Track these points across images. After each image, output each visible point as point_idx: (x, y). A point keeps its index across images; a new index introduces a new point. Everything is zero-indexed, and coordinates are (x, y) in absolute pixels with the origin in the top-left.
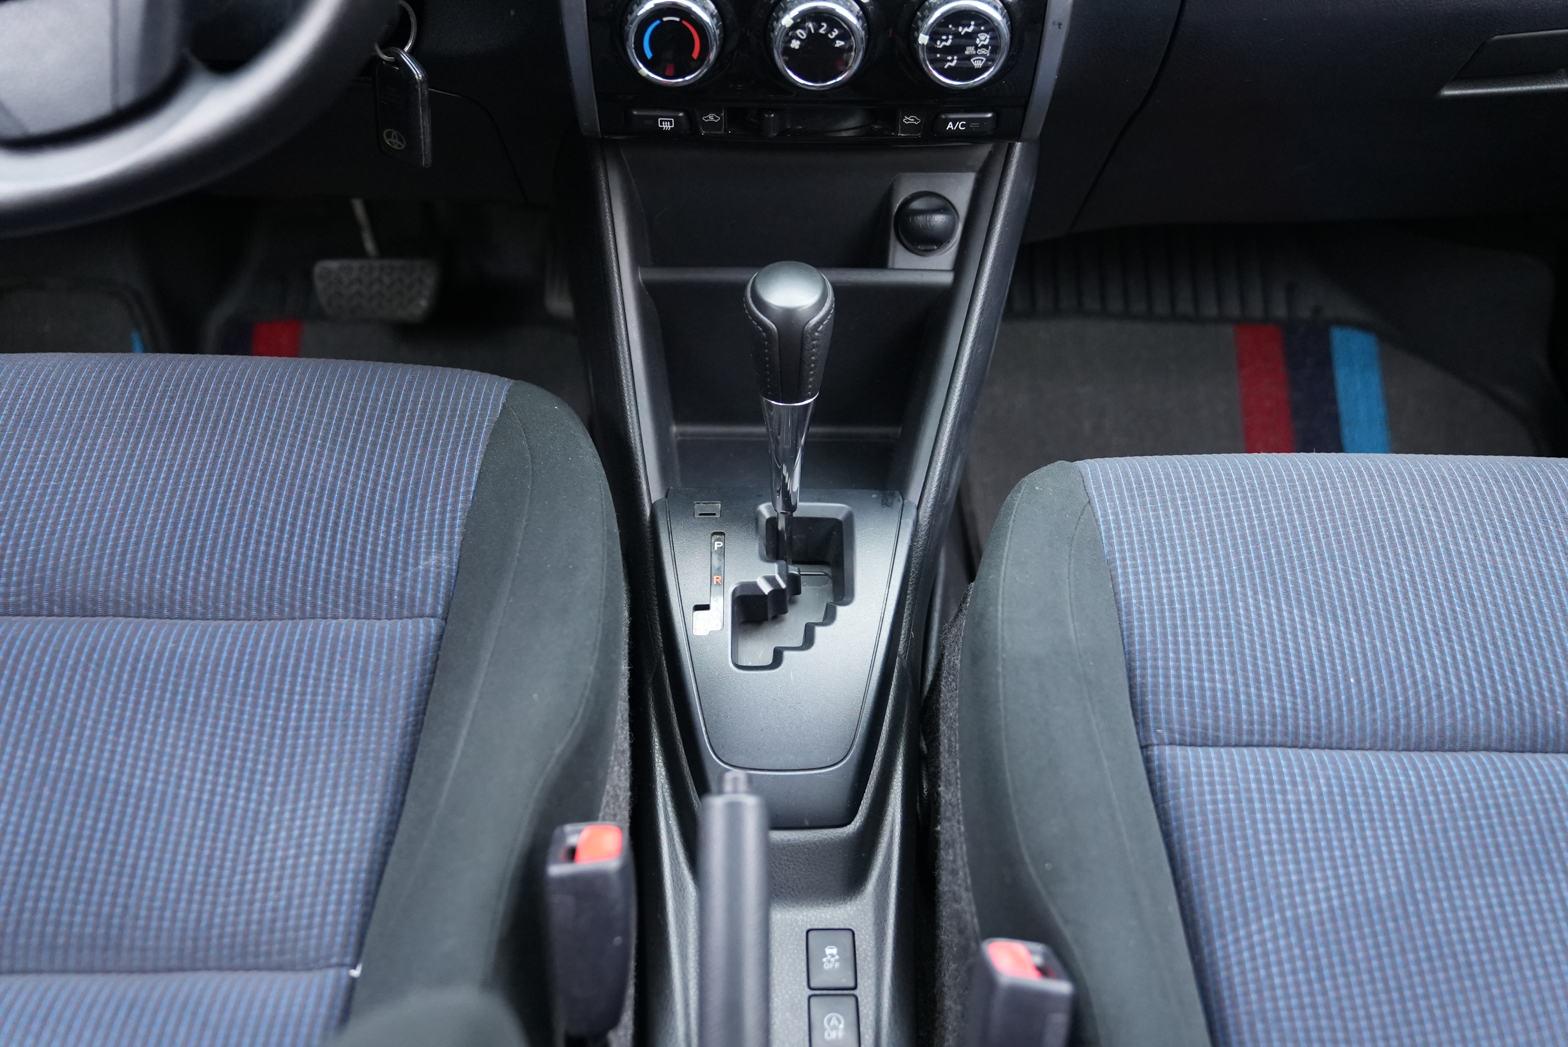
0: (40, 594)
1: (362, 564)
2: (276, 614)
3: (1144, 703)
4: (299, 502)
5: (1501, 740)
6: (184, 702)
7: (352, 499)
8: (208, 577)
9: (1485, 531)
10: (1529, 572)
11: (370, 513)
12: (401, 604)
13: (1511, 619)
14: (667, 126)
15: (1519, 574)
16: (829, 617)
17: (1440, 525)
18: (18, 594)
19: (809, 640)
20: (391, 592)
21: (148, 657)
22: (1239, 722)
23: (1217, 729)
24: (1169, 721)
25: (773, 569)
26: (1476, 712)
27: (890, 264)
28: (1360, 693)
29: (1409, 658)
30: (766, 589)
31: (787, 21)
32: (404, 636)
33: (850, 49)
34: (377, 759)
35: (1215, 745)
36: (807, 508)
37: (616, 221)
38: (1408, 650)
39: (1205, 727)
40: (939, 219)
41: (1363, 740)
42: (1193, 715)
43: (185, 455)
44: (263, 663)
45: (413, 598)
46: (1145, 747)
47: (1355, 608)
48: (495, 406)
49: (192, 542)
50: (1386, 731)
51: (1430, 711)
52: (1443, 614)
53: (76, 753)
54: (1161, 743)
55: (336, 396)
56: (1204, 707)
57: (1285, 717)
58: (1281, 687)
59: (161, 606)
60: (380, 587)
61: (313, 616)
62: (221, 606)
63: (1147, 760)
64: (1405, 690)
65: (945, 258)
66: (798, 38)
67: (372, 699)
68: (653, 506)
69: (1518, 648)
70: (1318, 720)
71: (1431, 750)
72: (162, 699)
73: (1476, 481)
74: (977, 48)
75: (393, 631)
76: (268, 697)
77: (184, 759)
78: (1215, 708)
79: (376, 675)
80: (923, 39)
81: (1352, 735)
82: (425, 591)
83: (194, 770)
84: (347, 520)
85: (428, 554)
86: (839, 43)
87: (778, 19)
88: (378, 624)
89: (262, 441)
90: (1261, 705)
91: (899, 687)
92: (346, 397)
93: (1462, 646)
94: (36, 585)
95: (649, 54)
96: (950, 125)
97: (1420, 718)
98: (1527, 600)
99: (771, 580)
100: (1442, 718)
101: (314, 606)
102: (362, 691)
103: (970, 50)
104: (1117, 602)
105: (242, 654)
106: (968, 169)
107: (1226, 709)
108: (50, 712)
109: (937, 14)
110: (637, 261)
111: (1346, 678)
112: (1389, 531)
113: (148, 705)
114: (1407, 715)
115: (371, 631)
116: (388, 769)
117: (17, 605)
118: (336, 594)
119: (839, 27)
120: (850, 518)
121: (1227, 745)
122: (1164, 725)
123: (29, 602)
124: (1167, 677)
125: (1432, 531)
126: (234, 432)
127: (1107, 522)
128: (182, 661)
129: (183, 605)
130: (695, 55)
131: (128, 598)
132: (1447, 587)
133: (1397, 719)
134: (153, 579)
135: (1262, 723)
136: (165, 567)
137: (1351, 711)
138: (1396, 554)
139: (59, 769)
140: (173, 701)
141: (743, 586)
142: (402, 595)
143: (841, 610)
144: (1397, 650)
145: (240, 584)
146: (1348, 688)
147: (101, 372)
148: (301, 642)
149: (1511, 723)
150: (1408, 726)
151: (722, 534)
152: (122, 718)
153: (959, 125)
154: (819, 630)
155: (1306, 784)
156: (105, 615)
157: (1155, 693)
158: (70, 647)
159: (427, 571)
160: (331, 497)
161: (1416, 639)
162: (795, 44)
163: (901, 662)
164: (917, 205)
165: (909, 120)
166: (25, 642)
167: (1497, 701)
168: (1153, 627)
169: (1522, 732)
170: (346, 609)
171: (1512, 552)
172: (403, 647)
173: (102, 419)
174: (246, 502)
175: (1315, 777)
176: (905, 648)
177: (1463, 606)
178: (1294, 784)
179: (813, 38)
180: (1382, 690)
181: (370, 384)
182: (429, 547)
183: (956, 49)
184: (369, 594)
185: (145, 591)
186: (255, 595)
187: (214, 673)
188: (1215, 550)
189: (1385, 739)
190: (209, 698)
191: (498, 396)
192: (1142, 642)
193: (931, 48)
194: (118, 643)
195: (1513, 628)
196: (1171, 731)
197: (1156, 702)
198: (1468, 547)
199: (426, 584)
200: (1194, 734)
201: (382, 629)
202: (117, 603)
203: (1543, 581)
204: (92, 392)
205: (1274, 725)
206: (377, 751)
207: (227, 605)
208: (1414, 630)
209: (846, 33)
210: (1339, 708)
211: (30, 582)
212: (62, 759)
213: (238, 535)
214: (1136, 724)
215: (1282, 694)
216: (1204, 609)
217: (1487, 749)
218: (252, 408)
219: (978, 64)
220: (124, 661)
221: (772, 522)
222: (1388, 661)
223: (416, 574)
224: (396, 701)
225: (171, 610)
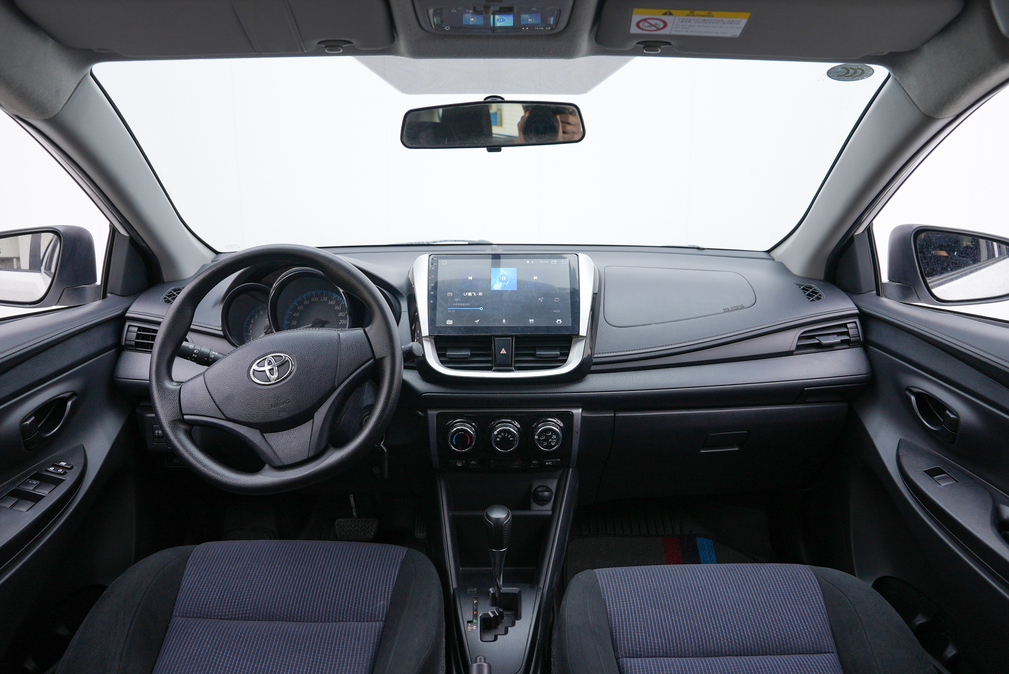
0: (256, 614)
1: (359, 604)
2: (330, 620)
3: (616, 644)
4: (339, 585)
5: (733, 652)
6: (301, 647)
7: (356, 584)
8: (309, 608)
9: (725, 585)
10: (739, 598)
11: (362, 588)
12: (371, 617)
13: (734, 613)
14: (459, 465)
15: (736, 599)
16: (513, 624)
17: (711, 584)
18: (249, 613)
19: (506, 632)
20: (368, 613)
21: (290, 633)
22: (648, 649)
23: (640, 651)
24: (625, 649)
25: (494, 609)
26: (724, 643)
27: (531, 509)
28: (687, 638)
29: (702, 626)
30: (492, 615)
31: (495, 433)
32: (372, 628)
33: (515, 441)
34: (363, 666)
35: (641, 657)
36: (504, 590)
37: (443, 494)
38: (702, 624)
39: (637, 651)
40: (546, 493)
41: (689, 654)
42: (632, 647)
43: (303, 570)
44: (326, 635)
45: (375, 615)
46: (617, 659)
47: (684, 611)
48: (403, 555)
49: (305, 597)
50: (696, 650)
51: (710, 643)
52: (713, 612)
53: (266, 663)
54: (623, 657)
55: (351, 552)
56: (636, 644)
57: (662, 646)
58: (661, 637)
59: (294, 617)
60: (365, 612)
61: (342, 621)
62: (313, 617)
63: (618, 663)
64: (701, 637)
65: (549, 506)
66: (499, 438)
67: (361, 647)
68: (454, 590)
69: (737, 622)
70: (674, 648)
71: (712, 657)
72: (294, 646)
73: (723, 570)
74: (552, 439)
75: (368, 625)
76: (328, 646)
77: (300, 665)
78: (640, 644)
79: (363, 638)
80: (536, 437)
81: (685, 652)
82: (379, 612)
83: (303, 669)
84: (354, 590)
85: (380, 601)
86: (511, 439)
87: (493, 432)
88: (363, 623)
89: (328, 566)
90: (654, 643)
91: (538, 650)
92: (355, 552)
93: (719, 622)
94: (255, 610)
95: (455, 443)
96: (547, 463)
97: (707, 646)
98: (739, 607)
99: (493, 613)
100: (714, 646)
101: (343, 618)
102: (358, 644)
103: (550, 440)
104: (607, 612)
105: (320, 632)
106: (555, 478)
107: (643, 644)
108: (258, 650)
109: (540, 430)
110: (449, 509)
111: (682, 634)
112: (695, 587)
113: (289, 648)
114: (703, 645)
115: (361, 626)
116: (366, 669)
117: (249, 617)
118: (350, 614)
119: (511, 434)
120: (520, 592)
121: (644, 657)
122: (623, 651)
123: (252, 616)
124: (623, 635)
125: (708, 586)
126: (319, 563)
127: (603, 587)
128: (300, 635)
129: (301, 618)
130: (468, 443)
131: (284, 615)
132: (714, 603)
133: (699, 646)
134: (292, 609)
135: (655, 649)
136: (296, 605)
137: (684, 644)
138: (697, 594)
139: (261, 668)
140: (297, 647)
141: (484, 614)
142: (372, 614)
143: (517, 622)
144: (698, 624)
145: (319, 611)
146: (683, 637)
147: (277, 545)
148: (338, 629)
149: (736, 646)
150: (703, 649)
151: (477, 598)
152: (281, 652)
153: (550, 463)
154: (509, 628)
155: (670, 668)
156: (276, 620)
157: (620, 641)
158: (265, 630)
159: (380, 606)
160: (349, 583)
161: (704, 620)
162: (498, 439)
163: (538, 642)
164: (539, 489)
165: (534, 462)
166: (251, 628)
167: (731, 639)
168: (618, 619)
169: (740, 649)
170: (353, 619)
171: (734, 592)
172: (371, 631)
173: (278, 559)
174: (322, 584)
175: (673, 665)
176: (540, 637)
177: (719, 609)
178: (666, 668)
179: (503, 437)
180: (694, 637)
181: (362, 548)
182: (381, 599)
183: (546, 440)
184: (361, 613)
185: (289, 612)
186: (324, 614)
187: (311, 638)
188: (638, 595)
189: (696, 653)
190: (309, 646)
191: (403, 552)
192: (615, 624)
193: (539, 440)
194: (280, 629)
195: (735, 615)
196: (625, 653)
197: (620, 644)
198: (720, 591)
199: (379, 610)
200: (633, 653)
201: (365, 626)
202: (280, 616)
203: (744, 601)
204: (274, 551)
205: (659, 649)
206: (363, 663)
207: (315, 617)
208: (703, 617)
209: (513, 435)
210: (680, 644)
211: (254, 609)
212: (262, 665)
213: (319, 595)
214: (614, 652)
215: (661, 639)
216: (635, 613)
217: (729, 655)
218: (324, 556)
219: (553, 444)
220: (282, 635)
221: (494, 594)
222: (695, 627)
223: (376, 607)
224: (369, 648)
225: (297, 619)
